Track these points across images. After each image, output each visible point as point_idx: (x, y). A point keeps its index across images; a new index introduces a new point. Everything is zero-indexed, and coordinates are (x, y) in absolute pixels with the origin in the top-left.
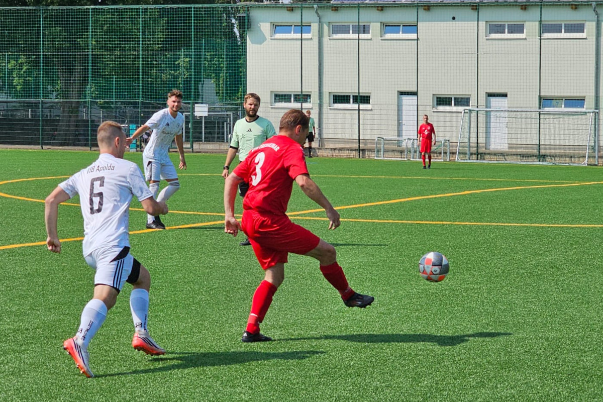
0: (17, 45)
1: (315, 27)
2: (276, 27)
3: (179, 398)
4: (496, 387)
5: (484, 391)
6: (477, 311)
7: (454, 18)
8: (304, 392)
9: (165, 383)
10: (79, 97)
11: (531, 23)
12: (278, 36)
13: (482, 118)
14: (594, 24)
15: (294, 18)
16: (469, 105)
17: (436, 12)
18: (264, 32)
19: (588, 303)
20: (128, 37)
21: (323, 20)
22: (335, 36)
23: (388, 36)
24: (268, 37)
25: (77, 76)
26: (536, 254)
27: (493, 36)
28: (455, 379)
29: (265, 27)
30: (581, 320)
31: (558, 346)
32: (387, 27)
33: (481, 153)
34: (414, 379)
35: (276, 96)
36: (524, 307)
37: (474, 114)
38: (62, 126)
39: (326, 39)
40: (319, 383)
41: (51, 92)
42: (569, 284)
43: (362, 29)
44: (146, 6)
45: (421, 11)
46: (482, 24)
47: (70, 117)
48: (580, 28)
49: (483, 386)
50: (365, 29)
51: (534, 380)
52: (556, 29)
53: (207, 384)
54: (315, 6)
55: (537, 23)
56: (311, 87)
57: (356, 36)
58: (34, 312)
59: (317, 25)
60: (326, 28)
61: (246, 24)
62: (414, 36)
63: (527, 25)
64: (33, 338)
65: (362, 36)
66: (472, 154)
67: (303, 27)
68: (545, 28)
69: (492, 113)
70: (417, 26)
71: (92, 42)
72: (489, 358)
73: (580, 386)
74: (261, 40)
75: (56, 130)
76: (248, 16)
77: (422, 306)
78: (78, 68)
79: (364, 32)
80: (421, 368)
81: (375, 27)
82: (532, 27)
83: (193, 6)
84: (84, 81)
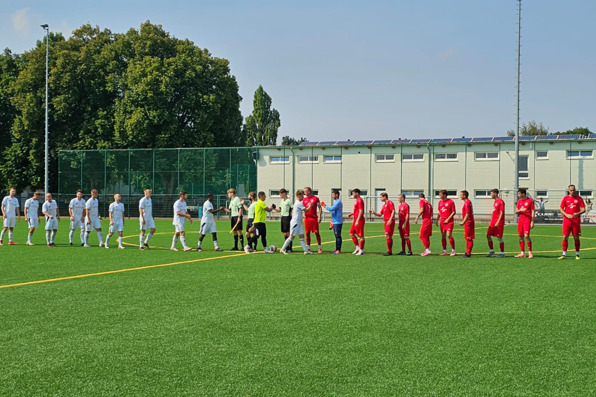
0: (142, 168)
1: (291, 158)
2: (272, 158)
3: (189, 351)
4: (357, 341)
5: (350, 343)
6: (355, 300)
7: (359, 153)
8: (256, 346)
9: (183, 343)
10: (174, 193)
11: (397, 154)
12: (273, 162)
13: (373, 202)
14: (428, 154)
15: (281, 153)
16: (366, 195)
17: (350, 150)
18: (266, 160)
19: (412, 294)
20: (197, 163)
21: (295, 154)
22: (301, 162)
23: (327, 162)
24: (268, 163)
25: (172, 183)
26: (390, 269)
27: (378, 161)
28: (336, 337)
29: (266, 158)
30: (407, 303)
31: (393, 318)
32: (326, 157)
33: (373, 218)
34: (315, 337)
35: (272, 192)
36: (379, 297)
37: (369, 199)
38: (164, 208)
39: (296, 164)
40: (265, 340)
41: (161, 191)
42: (404, 285)
43: (314, 159)
44: (207, 148)
45: (343, 149)
46: (373, 155)
47: (168, 203)
48: (421, 157)
49: (350, 340)
50: (316, 159)
51: (377, 336)
52: (409, 157)
53: (206, 342)
54: (291, 148)
55: (400, 155)
56: (289, 188)
57: (311, 162)
58: (124, 306)
59: (292, 156)
60: (296, 158)
61: (257, 156)
62: (340, 161)
63: (395, 155)
64: (119, 320)
65: (314, 162)
66: (368, 219)
67: (285, 158)
68: (404, 157)
69: (378, 199)
70: (341, 156)
71: (180, 165)
72: (356, 325)
73: (400, 339)
74: (264, 164)
75: (161, 210)
76: (258, 153)
77: (327, 297)
78: (173, 179)
79: (315, 160)
80: (320, 331)
81: (321, 157)
82: (397, 156)
83: (230, 148)
84: (176, 186)
